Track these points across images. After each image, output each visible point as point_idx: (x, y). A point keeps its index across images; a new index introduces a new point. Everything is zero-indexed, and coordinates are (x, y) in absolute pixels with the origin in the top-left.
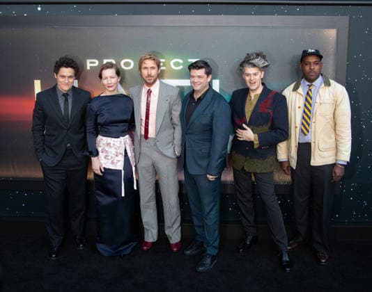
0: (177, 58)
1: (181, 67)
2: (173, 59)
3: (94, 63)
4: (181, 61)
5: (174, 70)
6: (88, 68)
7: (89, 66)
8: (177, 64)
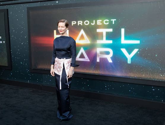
0: (106, 19)
1: (108, 23)
2: (105, 20)
3: (74, 23)
4: (108, 21)
5: (105, 25)
6: (72, 25)
7: (73, 24)
8: (106, 22)
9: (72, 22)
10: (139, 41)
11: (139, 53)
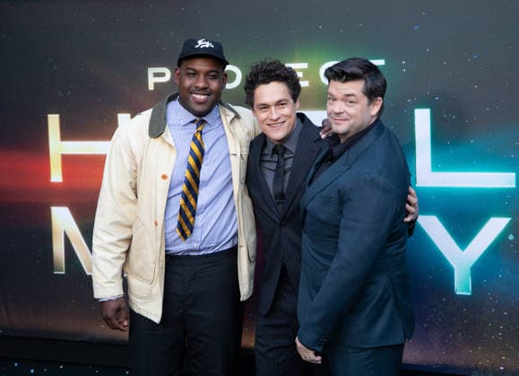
3: (162, 75)
6: (151, 87)
7: (152, 82)
9: (151, 71)
10: (514, 174)
11: (511, 237)
